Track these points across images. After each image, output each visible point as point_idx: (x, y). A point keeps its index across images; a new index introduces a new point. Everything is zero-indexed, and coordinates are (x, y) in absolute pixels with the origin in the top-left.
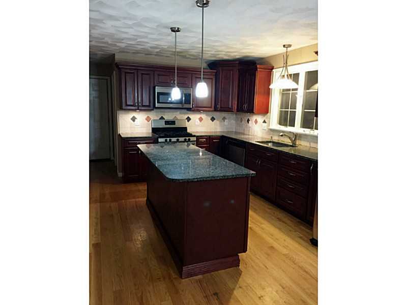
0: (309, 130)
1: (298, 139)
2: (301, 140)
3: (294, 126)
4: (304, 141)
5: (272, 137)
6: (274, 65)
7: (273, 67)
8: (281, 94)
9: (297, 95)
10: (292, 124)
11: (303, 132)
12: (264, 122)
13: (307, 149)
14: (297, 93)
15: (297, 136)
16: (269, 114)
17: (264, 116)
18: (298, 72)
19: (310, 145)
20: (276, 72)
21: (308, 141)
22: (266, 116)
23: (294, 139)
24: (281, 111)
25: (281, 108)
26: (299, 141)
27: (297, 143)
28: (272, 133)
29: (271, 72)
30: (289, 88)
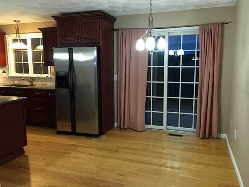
0: (40, 74)
1: (34, 81)
2: (36, 81)
3: (29, 73)
4: (38, 81)
5: (14, 82)
6: (5, 31)
7: (5, 33)
8: (14, 52)
9: (27, 53)
10: (27, 72)
11: (37, 76)
12: (4, 72)
13: (41, 86)
14: (27, 52)
15: (33, 79)
16: (7, 66)
17: (3, 68)
18: (25, 38)
19: (42, 83)
20: (8, 37)
21: (40, 81)
22: (4, 68)
23: (31, 81)
24: (16, 64)
25: (16, 61)
26: (35, 82)
27: (34, 84)
28: (12, 79)
29: (4, 36)
30: (20, 48)
